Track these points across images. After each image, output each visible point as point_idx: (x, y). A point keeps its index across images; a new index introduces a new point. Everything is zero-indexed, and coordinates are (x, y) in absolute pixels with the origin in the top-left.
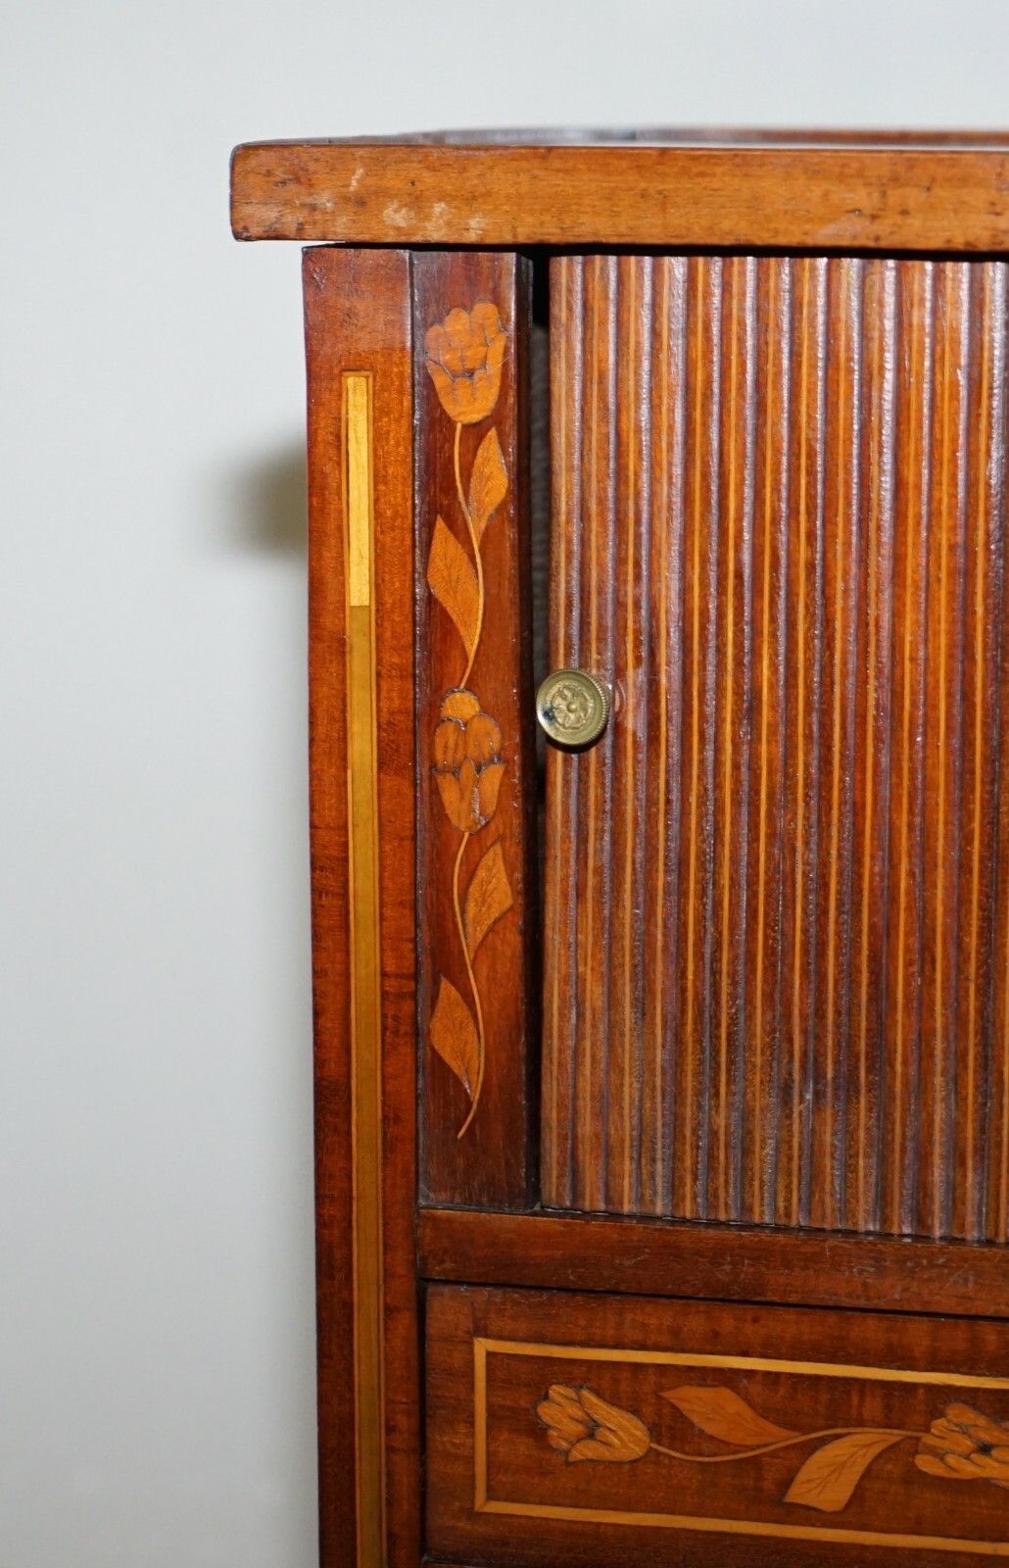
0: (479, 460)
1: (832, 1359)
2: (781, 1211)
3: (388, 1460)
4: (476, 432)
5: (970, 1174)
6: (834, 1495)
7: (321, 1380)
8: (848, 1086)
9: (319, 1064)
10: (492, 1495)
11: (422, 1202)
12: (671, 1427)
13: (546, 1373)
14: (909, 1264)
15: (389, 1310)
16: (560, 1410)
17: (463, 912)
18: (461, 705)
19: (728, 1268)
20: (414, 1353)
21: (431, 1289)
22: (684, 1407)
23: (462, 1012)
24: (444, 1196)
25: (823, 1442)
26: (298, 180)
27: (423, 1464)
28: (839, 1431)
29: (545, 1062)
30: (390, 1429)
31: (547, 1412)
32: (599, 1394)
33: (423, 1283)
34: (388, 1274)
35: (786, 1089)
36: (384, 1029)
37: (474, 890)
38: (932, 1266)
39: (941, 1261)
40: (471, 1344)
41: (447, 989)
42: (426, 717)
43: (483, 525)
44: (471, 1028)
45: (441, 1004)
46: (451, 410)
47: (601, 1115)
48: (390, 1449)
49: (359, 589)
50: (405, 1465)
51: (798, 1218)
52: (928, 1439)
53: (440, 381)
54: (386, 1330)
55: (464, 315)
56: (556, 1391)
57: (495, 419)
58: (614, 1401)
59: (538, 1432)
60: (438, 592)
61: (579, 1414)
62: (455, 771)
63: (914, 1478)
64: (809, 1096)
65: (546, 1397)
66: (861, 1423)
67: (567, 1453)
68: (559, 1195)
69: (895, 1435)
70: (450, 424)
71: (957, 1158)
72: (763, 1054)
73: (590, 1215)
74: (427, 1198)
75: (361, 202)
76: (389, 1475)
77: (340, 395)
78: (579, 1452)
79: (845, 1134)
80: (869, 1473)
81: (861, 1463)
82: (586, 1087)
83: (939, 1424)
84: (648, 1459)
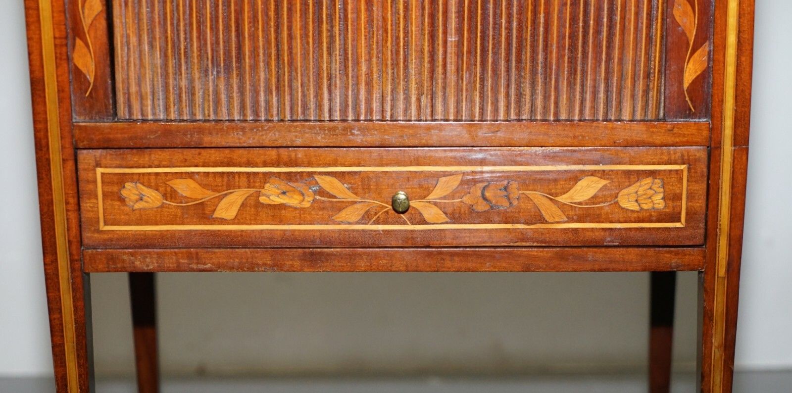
1: (228, 165)
2: (207, 114)
3: (67, 215)
5: (274, 96)
6: (231, 214)
7: (39, 188)
8: (228, 68)
9: (32, 72)
10: (106, 223)
11: (74, 120)
12: (171, 194)
13: (122, 179)
14: (255, 130)
15: (64, 161)
16: (130, 191)
17: (83, 13)
19: (189, 136)
20: (74, 175)
21: (79, 152)
22: (175, 187)
23: (85, 50)
24: (82, 118)
25: (226, 195)
27: (80, 215)
28: (231, 191)
29: (116, 67)
30: (67, 203)
31: (124, 193)
32: (143, 184)
33: (76, 149)
34: (63, 147)
35: (206, 71)
36: (56, 58)
37: (87, 4)
38: (263, 130)
39: (266, 128)
40: (94, 170)
41: (79, 42)
44: (89, 55)
45: (77, 47)
47: (139, 85)
48: (67, 211)
50: (73, 216)
51: (212, 117)
52: (263, 191)
54: (64, 168)
56: (128, 185)
58: (149, 187)
59: (122, 200)
61: (137, 192)
63: (258, 205)
64: (215, 73)
65: (124, 187)
66: (239, 187)
67: (133, 206)
68: (124, 114)
69: (252, 190)
71: (268, 91)
72: (198, 59)
73: (136, 121)
74: (76, 119)
76: (68, 220)
78: (137, 206)
79: (229, 86)
80: (243, 205)
81: (240, 202)
82: (132, 75)
83: (267, 186)
84: (162, 206)
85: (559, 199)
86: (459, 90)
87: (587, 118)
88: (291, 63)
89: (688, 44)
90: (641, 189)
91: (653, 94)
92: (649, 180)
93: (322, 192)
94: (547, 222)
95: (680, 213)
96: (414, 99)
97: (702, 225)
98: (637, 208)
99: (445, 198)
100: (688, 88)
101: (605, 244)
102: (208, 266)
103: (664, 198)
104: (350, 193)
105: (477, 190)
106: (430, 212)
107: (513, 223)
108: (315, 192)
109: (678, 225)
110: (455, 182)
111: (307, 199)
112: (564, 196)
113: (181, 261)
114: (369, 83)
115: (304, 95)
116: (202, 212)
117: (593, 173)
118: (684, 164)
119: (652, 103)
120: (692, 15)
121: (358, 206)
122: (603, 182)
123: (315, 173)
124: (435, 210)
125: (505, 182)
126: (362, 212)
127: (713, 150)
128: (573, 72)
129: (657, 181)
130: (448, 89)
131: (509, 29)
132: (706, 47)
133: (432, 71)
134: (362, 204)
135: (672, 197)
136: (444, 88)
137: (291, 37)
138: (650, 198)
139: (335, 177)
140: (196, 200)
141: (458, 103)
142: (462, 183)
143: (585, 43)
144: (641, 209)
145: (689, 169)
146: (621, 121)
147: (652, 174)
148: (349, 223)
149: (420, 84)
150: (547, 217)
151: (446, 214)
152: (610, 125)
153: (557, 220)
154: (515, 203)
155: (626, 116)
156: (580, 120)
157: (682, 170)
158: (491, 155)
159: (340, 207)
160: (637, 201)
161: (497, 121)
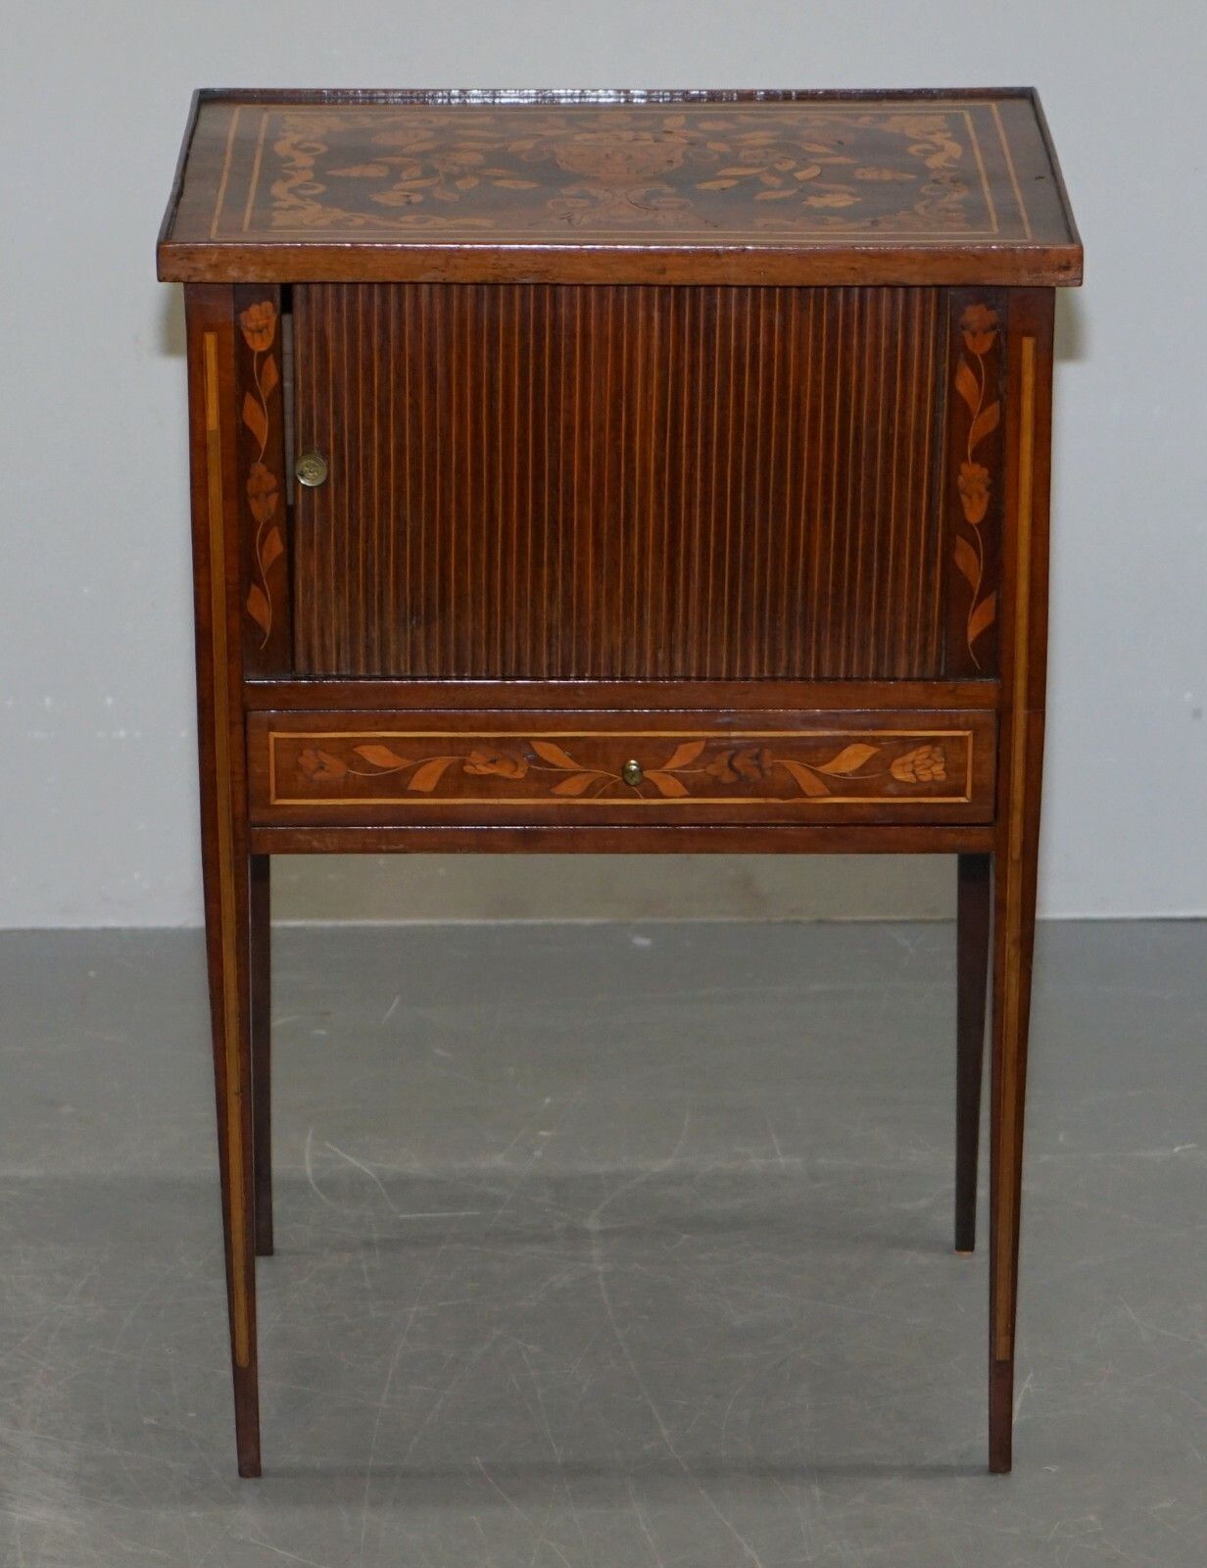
0: (265, 367)
1: (428, 730)
2: (403, 670)
3: (233, 786)
4: (263, 356)
5: (483, 649)
6: (430, 787)
8: (429, 620)
9: (198, 625)
10: (278, 797)
11: (245, 677)
12: (356, 763)
13: (302, 745)
14: (461, 690)
15: (232, 724)
16: (308, 759)
17: (261, 556)
18: (259, 468)
19: (382, 697)
20: (243, 740)
21: (249, 713)
22: (363, 754)
23: (261, 597)
24: (255, 674)
25: (425, 763)
26: (188, 259)
27: (247, 785)
28: (430, 759)
29: (296, 614)
30: (233, 773)
31: (301, 760)
32: (324, 751)
33: (245, 711)
34: (231, 710)
35: (405, 620)
36: (227, 607)
37: (266, 545)
38: (470, 690)
40: (267, 735)
41: (254, 588)
42: (243, 475)
43: (267, 394)
44: (265, 601)
45: (252, 594)
46: (251, 346)
47: (322, 636)
48: (232, 781)
49: (213, 421)
50: (239, 788)
51: (409, 673)
52: (468, 759)
53: (247, 334)
54: (230, 733)
55: (258, 307)
56: (307, 752)
57: (271, 350)
58: (332, 755)
59: (298, 767)
60: (248, 423)
61: (317, 760)
62: (256, 497)
63: (462, 775)
64: (414, 623)
65: (301, 754)
66: (440, 755)
67: (312, 776)
68: (304, 669)
69: (455, 758)
70: (252, 352)
71: (476, 644)
72: (394, 607)
74: (247, 675)
75: (216, 266)
76: (232, 792)
77: (202, 341)
78: (318, 776)
79: (428, 637)
80: (445, 775)
81: (440, 771)
82: (315, 623)
83: (474, 753)
84: (347, 776)
85: (821, 769)
86: (702, 644)
87: (854, 676)
88: (504, 612)
89: (972, 593)
90: (920, 757)
91: (933, 649)
92: (926, 749)
93: (539, 760)
94: (807, 797)
95: (965, 787)
96: (649, 654)
97: (992, 800)
98: (914, 780)
99: (684, 767)
100: (973, 643)
101: (876, 822)
102: (401, 846)
103: (944, 769)
104: (573, 763)
105: (723, 759)
106: (667, 784)
107: (766, 796)
108: (530, 761)
109: (963, 800)
110: (697, 749)
111: (520, 768)
112: (827, 766)
113: (368, 840)
114: (596, 635)
115: (519, 648)
116: (394, 783)
117: (861, 740)
118: (969, 730)
119: (932, 660)
120: (977, 562)
121: (579, 777)
122: (873, 751)
123: (531, 738)
124: (674, 781)
125: (757, 750)
126: (587, 784)
127: (1003, 715)
128: (837, 624)
129: (938, 749)
130: (690, 642)
131: (762, 575)
132: (993, 597)
133: (672, 622)
134: (586, 775)
135: (955, 769)
136: (685, 642)
137: (505, 583)
138: (929, 768)
139: (555, 743)
140: (389, 769)
141: (701, 657)
142: (706, 750)
143: (851, 592)
144: (919, 782)
145: (975, 735)
146: (895, 679)
147: (932, 741)
148: (570, 797)
149: (656, 637)
150: (806, 790)
151: (684, 785)
152: (881, 685)
153: (818, 793)
154: (768, 773)
155: (901, 673)
156: (847, 679)
157: (966, 737)
158: (740, 719)
159: (562, 777)
160: (913, 772)
161: (747, 679)
